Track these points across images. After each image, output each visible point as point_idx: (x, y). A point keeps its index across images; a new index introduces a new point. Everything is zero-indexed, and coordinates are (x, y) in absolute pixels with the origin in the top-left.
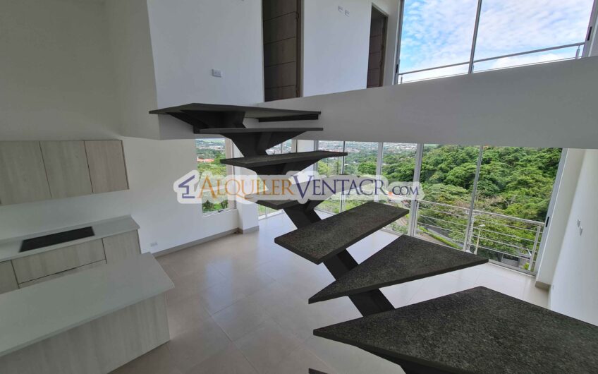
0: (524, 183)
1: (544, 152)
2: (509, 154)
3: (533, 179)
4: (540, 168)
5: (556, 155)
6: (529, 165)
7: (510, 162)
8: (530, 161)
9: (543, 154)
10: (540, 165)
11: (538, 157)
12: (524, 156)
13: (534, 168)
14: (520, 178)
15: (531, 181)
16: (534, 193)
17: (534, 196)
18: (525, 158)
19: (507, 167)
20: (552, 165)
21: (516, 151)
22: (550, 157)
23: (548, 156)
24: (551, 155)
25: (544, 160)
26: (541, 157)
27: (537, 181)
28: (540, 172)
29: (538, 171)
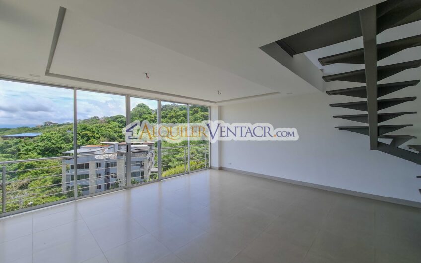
0: (31, 166)
1: (38, 143)
2: (11, 146)
3: (37, 162)
4: (39, 154)
5: (47, 144)
6: (30, 153)
7: (13, 153)
8: (30, 150)
9: (39, 144)
10: (39, 151)
11: (36, 146)
12: (23, 147)
13: (35, 154)
14: (26, 164)
15: (36, 164)
16: (40, 172)
17: (41, 173)
18: (25, 148)
19: (12, 157)
20: (47, 151)
21: (17, 144)
22: (44, 146)
23: (42, 145)
24: (44, 144)
25: (40, 148)
26: (37, 146)
27: (40, 163)
28: (40, 156)
29: (38, 156)
